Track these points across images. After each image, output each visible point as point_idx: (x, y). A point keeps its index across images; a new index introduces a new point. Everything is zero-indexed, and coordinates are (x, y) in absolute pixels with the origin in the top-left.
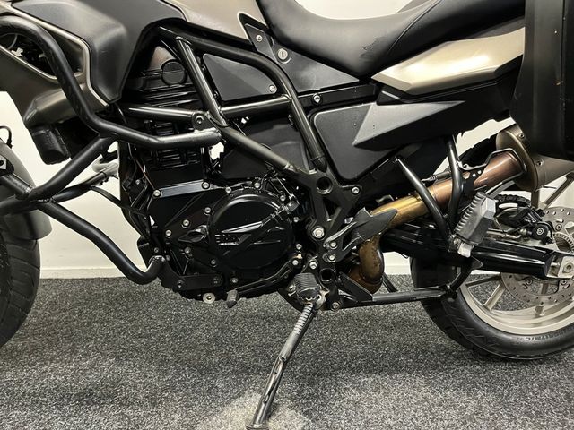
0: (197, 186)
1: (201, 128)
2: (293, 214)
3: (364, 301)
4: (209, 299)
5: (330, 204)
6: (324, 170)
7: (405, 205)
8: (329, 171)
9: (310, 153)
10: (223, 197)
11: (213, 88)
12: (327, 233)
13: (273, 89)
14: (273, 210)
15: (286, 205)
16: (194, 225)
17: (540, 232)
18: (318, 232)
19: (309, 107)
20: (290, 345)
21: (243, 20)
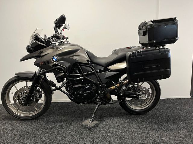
0: (80, 85)
1: (81, 77)
2: (95, 89)
3: (108, 103)
4: (81, 104)
5: (101, 87)
6: (100, 82)
7: (113, 87)
8: (101, 82)
9: (98, 80)
10: (84, 87)
11: (83, 71)
12: (101, 92)
13: (92, 70)
14: (92, 89)
15: (94, 88)
16: (79, 92)
17: (137, 91)
18: (100, 92)
19: (97, 72)
20: (95, 110)
21: (87, 60)
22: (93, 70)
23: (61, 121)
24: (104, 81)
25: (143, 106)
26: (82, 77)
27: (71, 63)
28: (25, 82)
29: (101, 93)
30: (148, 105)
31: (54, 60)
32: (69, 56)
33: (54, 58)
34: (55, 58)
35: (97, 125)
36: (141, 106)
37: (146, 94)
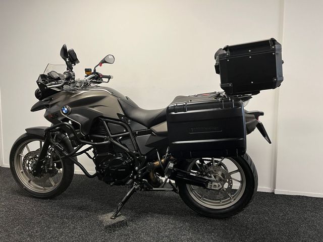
5: (140, 161)
6: (137, 152)
7: (157, 163)
8: (139, 152)
9: (134, 147)
10: (113, 157)
11: (110, 131)
13: (125, 131)
15: (128, 160)
16: (106, 164)
18: (137, 168)
19: (135, 135)
20: (124, 198)
21: (118, 114)
22: (127, 131)
23: (81, 208)
24: (144, 150)
25: (223, 202)
26: (107, 142)
27: (90, 119)
28: (39, 142)
29: (138, 170)
30: (231, 202)
31: (64, 112)
32: (88, 107)
33: (64, 110)
34: (66, 109)
35: (122, 224)
36: (219, 203)
37: (225, 182)
